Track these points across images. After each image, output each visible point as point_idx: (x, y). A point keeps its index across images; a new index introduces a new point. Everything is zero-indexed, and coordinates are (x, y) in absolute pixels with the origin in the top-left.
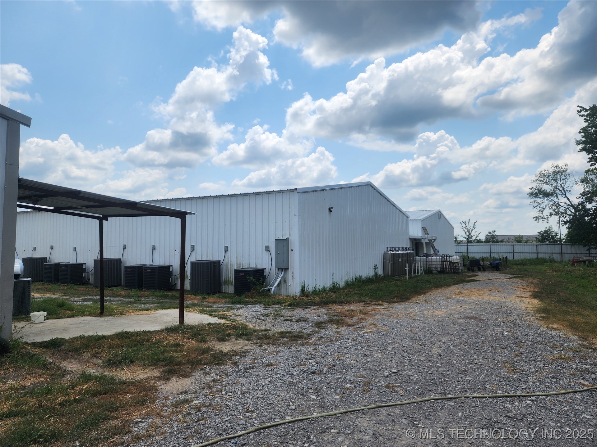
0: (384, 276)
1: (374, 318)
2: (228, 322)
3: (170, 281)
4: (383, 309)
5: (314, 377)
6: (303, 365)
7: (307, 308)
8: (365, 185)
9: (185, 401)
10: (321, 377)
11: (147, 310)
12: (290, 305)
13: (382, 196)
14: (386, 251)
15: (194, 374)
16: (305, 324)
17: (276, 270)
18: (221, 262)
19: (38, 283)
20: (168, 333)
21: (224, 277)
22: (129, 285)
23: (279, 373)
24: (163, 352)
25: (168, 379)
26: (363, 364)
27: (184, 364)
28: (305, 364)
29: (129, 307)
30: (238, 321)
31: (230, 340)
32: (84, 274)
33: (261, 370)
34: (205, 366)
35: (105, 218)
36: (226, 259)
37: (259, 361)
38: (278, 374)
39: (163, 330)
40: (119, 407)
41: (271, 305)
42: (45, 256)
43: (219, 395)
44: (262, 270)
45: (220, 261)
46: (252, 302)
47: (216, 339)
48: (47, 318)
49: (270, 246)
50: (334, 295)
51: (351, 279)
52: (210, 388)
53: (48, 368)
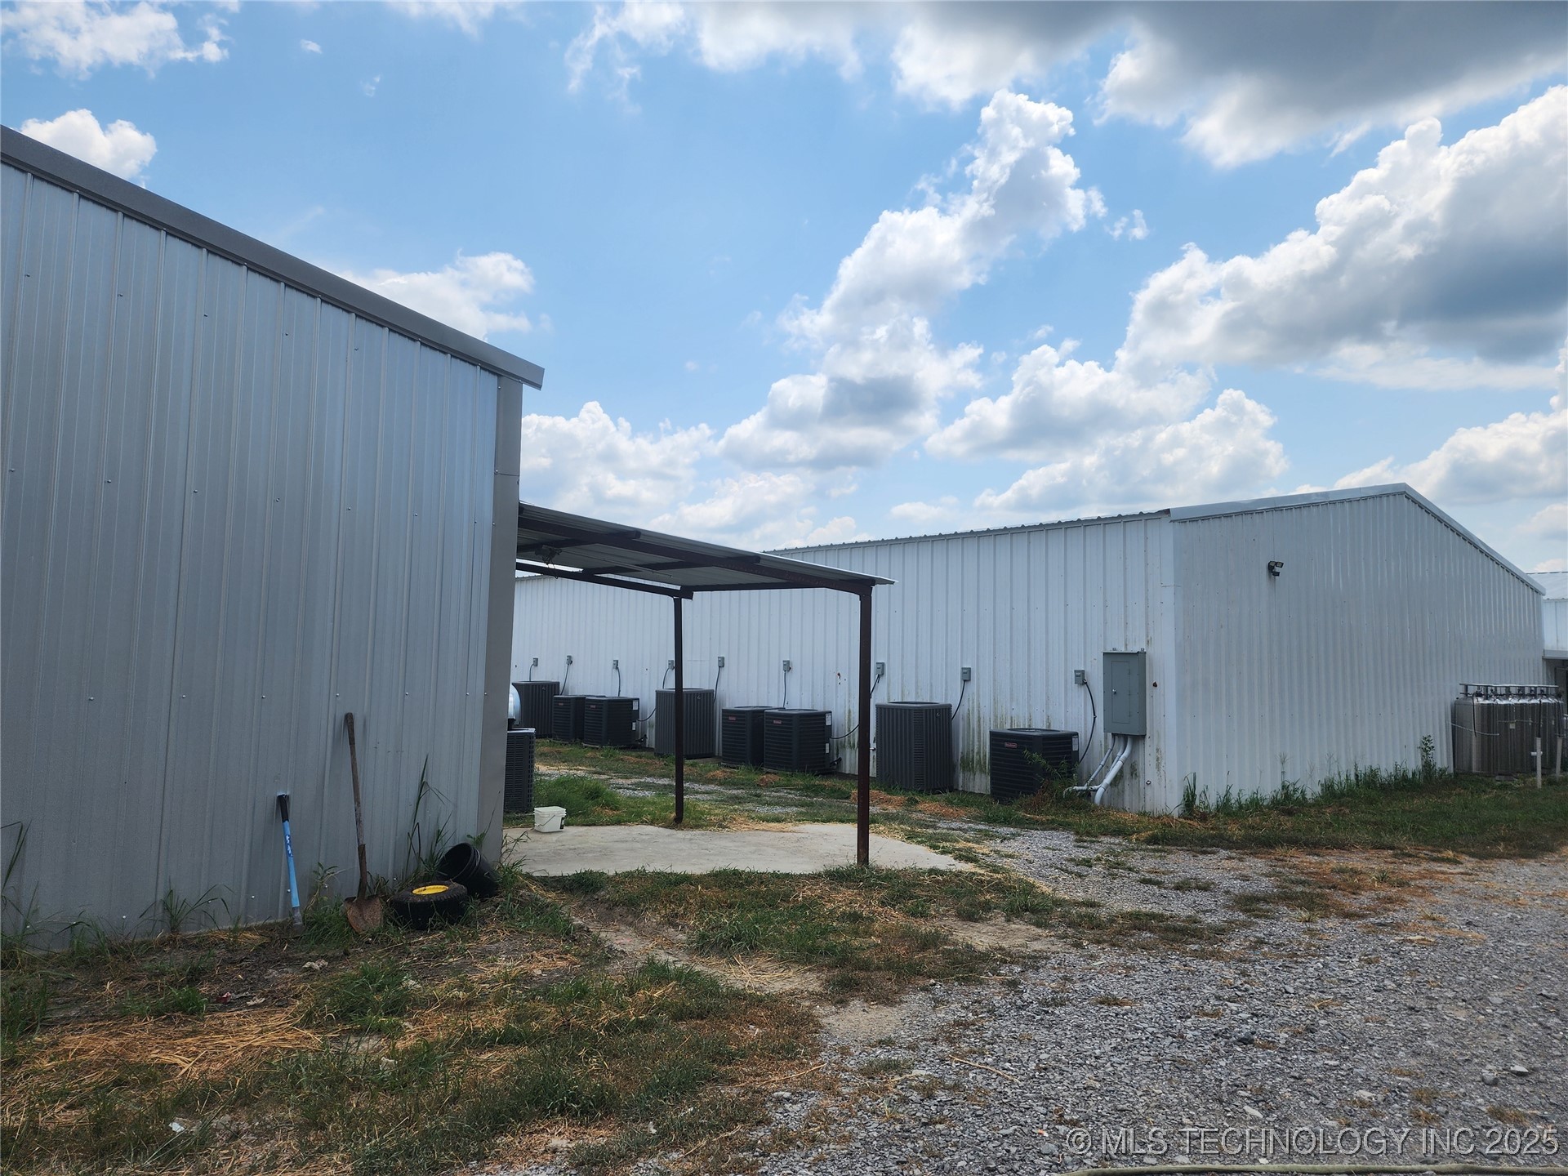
0: (1456, 774)
1: (1433, 899)
2: (982, 872)
3: (827, 751)
4: (1462, 874)
5: (1251, 1053)
6: (1212, 1016)
7: (1205, 853)
8: (1388, 495)
9: (891, 1067)
10: (1272, 1057)
11: (778, 820)
12: (1153, 840)
13: (1447, 525)
14: (1462, 696)
15: (905, 998)
16: (1204, 899)
17: (1106, 738)
18: (954, 709)
19: (543, 740)
20: (831, 884)
21: (960, 751)
22: (731, 757)
23: (1139, 1029)
24: (824, 932)
25: (843, 1003)
26: (1408, 1037)
27: (879, 969)
28: (1215, 1014)
29: (736, 810)
30: (1007, 871)
31: (990, 919)
32: (634, 724)
33: (1087, 1012)
34: (933, 981)
35: (687, 592)
36: (965, 701)
37: (1078, 986)
38: (1137, 1029)
39: (819, 875)
40: (735, 1055)
41: (1096, 837)
42: (555, 680)
43: (977, 1064)
44: (1067, 739)
45: (951, 706)
46: (1042, 823)
47: (952, 912)
48: (567, 822)
49: (1088, 670)
50: (1288, 823)
51: (1343, 777)
52: (951, 1041)
53: (576, 940)
